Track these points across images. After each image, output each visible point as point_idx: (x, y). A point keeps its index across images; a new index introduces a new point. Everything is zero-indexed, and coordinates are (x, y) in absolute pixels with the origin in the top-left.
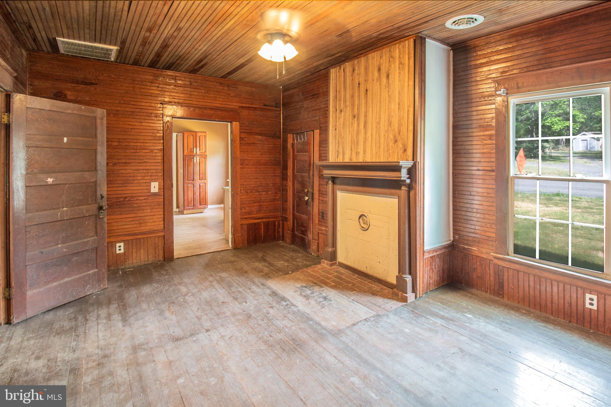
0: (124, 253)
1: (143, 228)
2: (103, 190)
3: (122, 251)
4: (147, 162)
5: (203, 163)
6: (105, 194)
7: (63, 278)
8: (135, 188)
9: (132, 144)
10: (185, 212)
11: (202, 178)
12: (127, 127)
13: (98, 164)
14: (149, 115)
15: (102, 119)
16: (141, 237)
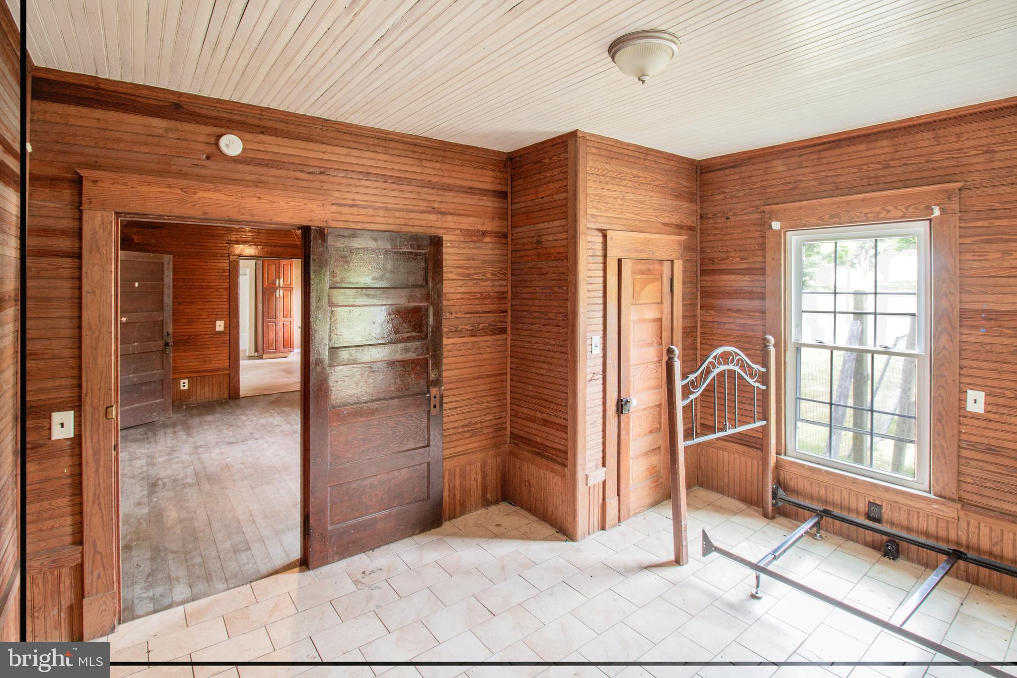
0: (188, 390)
1: (207, 366)
2: (169, 328)
3: (186, 387)
4: (212, 302)
5: (287, 297)
6: (171, 331)
7: (133, 404)
8: (199, 327)
9: (197, 284)
10: (265, 356)
11: (287, 315)
12: (191, 267)
13: (165, 305)
14: (215, 256)
15: (169, 264)
16: (205, 374)
